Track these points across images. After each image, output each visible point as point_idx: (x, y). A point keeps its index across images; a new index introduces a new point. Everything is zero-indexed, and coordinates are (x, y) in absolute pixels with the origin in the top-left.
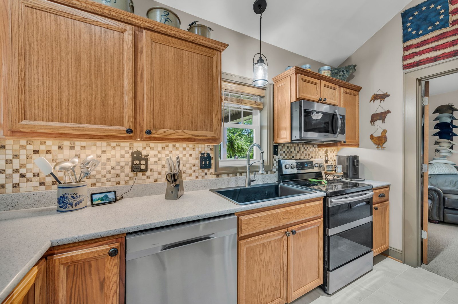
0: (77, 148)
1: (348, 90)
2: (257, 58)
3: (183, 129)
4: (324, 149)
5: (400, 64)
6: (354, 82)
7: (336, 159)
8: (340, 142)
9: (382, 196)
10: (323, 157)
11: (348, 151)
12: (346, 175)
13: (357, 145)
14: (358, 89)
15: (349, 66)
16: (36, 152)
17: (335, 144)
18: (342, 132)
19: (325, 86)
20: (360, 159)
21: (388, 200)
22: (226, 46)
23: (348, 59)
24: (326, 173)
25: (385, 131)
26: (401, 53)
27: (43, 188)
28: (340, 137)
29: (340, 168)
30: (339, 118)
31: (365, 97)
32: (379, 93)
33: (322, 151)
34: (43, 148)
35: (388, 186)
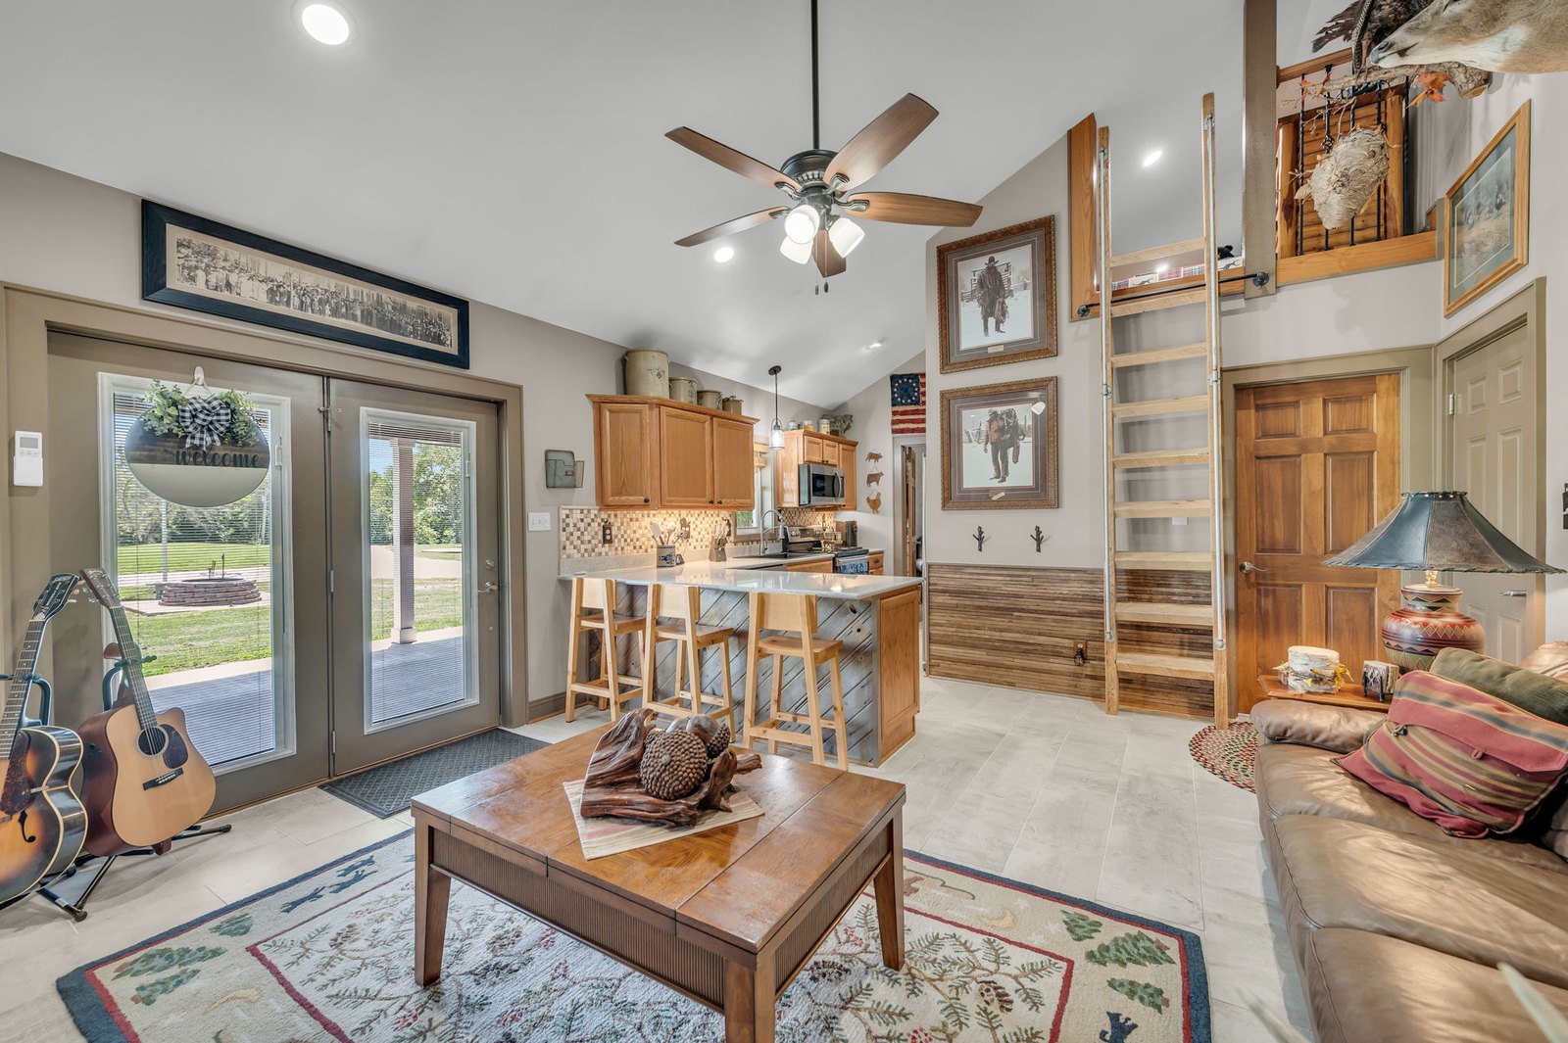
0: (651, 516)
1: (845, 447)
2: (774, 424)
3: (734, 498)
4: (822, 513)
5: (889, 427)
6: (850, 436)
7: (834, 525)
8: (840, 506)
9: (877, 561)
10: (821, 523)
11: (846, 516)
12: (845, 544)
13: (855, 509)
14: (854, 444)
15: (846, 416)
16: (631, 520)
17: (835, 508)
18: (842, 496)
19: (827, 445)
20: (858, 524)
21: (882, 566)
22: (758, 420)
23: (843, 405)
24: (825, 543)
25: (879, 494)
26: (889, 417)
27: (635, 551)
28: (840, 502)
29: (839, 537)
30: (840, 479)
31: (861, 454)
32: (874, 452)
33: (819, 516)
34: (634, 516)
35: (882, 552)
